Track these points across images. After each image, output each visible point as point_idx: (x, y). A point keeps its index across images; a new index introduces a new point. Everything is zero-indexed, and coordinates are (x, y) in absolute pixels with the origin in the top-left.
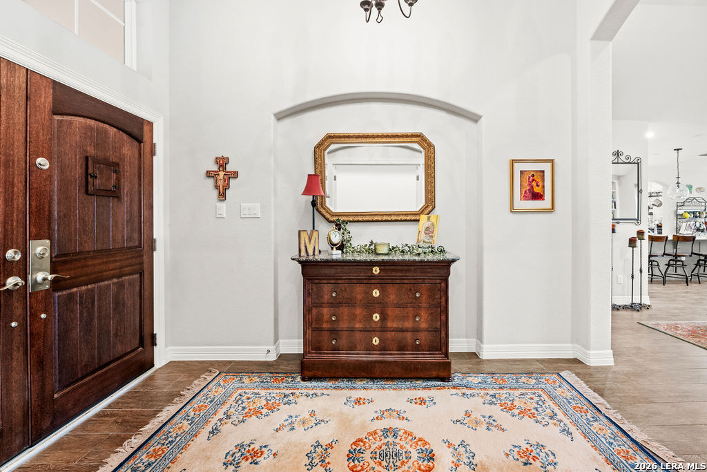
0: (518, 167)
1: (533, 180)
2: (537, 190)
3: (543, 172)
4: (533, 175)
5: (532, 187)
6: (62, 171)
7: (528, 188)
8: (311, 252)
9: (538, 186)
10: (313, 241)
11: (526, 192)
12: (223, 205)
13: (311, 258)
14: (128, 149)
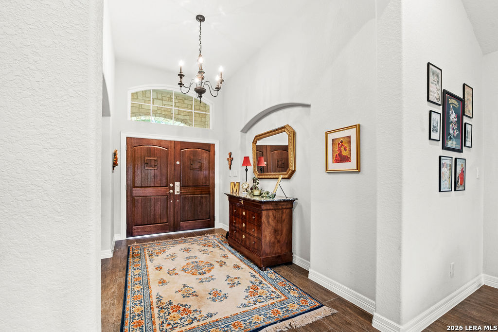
0: (331, 137)
1: (342, 145)
2: (345, 153)
3: (349, 137)
4: (342, 142)
5: (341, 152)
6: (183, 164)
7: (338, 153)
8: (235, 191)
9: (345, 150)
10: (236, 187)
11: (336, 157)
12: (230, 171)
13: (235, 195)
14: (205, 155)
